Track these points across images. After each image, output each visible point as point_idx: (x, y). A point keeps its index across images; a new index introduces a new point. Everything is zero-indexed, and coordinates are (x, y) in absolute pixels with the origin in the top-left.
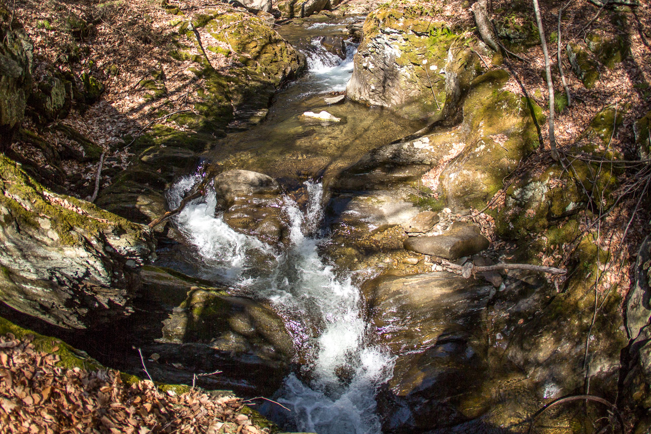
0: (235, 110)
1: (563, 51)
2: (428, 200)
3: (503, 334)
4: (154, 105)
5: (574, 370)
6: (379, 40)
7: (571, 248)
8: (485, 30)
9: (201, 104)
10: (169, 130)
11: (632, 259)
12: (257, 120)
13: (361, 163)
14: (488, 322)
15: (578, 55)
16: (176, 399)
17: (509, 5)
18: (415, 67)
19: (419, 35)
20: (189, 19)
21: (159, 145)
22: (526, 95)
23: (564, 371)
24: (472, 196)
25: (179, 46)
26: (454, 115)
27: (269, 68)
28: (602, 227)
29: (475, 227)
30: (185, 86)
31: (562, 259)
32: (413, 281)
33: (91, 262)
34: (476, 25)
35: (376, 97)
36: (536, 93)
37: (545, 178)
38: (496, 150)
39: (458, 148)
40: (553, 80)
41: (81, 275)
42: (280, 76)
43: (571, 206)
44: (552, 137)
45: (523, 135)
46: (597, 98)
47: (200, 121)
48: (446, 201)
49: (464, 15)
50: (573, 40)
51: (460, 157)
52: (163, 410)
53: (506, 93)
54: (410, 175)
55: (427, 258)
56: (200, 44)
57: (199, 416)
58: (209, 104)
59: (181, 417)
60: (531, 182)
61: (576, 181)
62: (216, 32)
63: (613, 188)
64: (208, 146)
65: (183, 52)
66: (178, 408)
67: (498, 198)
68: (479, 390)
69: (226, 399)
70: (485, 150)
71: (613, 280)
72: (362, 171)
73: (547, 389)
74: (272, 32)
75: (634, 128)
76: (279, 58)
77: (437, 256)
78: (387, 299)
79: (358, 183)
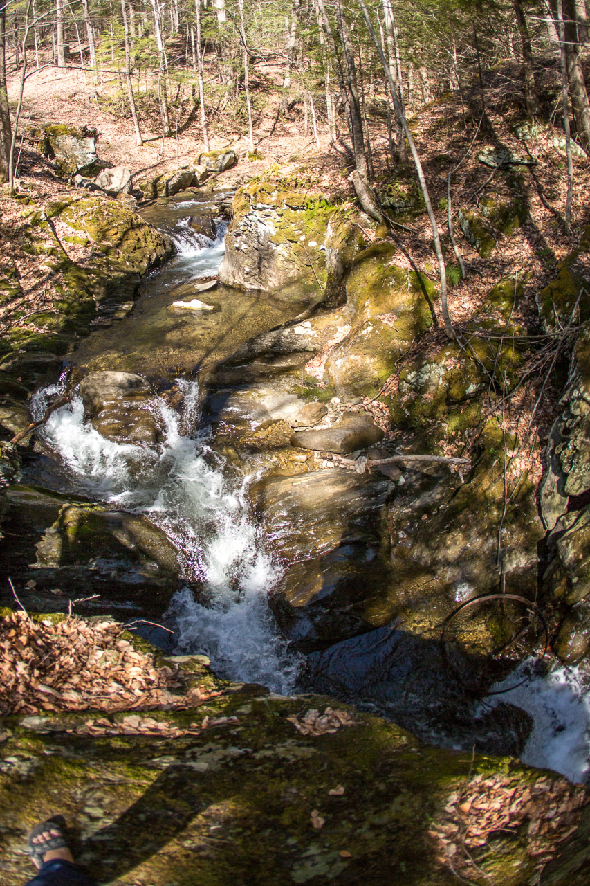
0: (98, 305)
1: (454, 219)
2: (314, 390)
3: (405, 531)
4: (10, 306)
5: (487, 567)
6: (250, 218)
7: (474, 434)
8: (366, 200)
9: (60, 301)
10: (27, 333)
11: (543, 443)
12: (122, 315)
13: (238, 354)
14: (388, 520)
15: (471, 223)
16: (53, 629)
17: (392, 171)
18: (292, 244)
19: (295, 209)
20: (42, 209)
21: (17, 351)
22: (415, 269)
24: (362, 383)
25: (32, 240)
26: (337, 295)
27: (132, 255)
28: (508, 409)
29: (367, 416)
30: (41, 283)
31: (465, 447)
32: (303, 480)
34: (356, 195)
35: (252, 280)
36: (427, 266)
37: (441, 358)
38: (385, 331)
39: (343, 331)
40: (444, 251)
42: (145, 264)
43: (472, 388)
44: (446, 313)
45: (414, 313)
46: (494, 268)
47: (60, 321)
48: (333, 391)
49: (344, 186)
50: (465, 206)
51: (345, 341)
52: (39, 642)
53: (393, 269)
54: (292, 364)
55: (316, 454)
56: (56, 234)
57: (78, 646)
58: (70, 301)
59: (59, 648)
60: (426, 364)
61: (476, 361)
62: (73, 221)
63: (517, 366)
64: (71, 348)
65: (36, 245)
66: (55, 638)
67: (392, 384)
68: (384, 595)
69: (105, 625)
70: (372, 332)
71: (523, 467)
72: (239, 364)
73: (459, 590)
74: (133, 216)
75: (536, 299)
76: (143, 244)
77: (328, 452)
78: (275, 502)
79: (236, 376)
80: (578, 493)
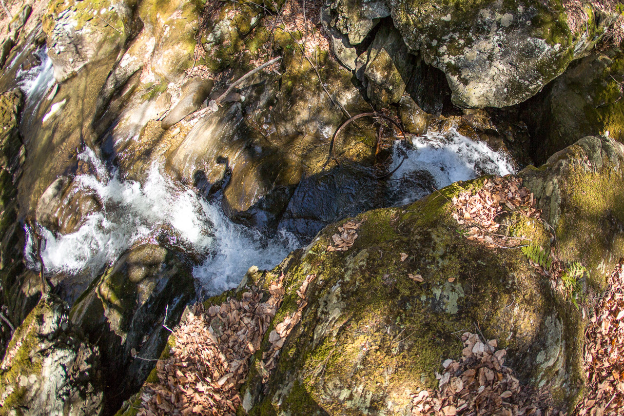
0: (8, 169)
2: (155, 90)
3: (266, 123)
5: (331, 109)
6: (58, 27)
7: (270, 45)
11: (319, 26)
12: (24, 158)
13: (99, 109)
14: (252, 124)
16: (178, 350)
18: (90, 22)
23: (326, 115)
24: (181, 63)
26: (135, 27)
28: (284, 19)
29: (196, 79)
31: (268, 55)
32: (188, 141)
33: (56, 358)
35: (77, 64)
37: (224, 16)
38: (179, 24)
39: (152, 43)
41: (64, 373)
42: (14, 118)
43: (253, 21)
45: (191, 2)
48: (167, 80)
51: (157, 47)
54: (132, 86)
55: (183, 122)
60: (215, 25)
61: (248, 4)
66: (186, 352)
67: (199, 51)
68: (285, 164)
70: (170, 29)
71: (314, 45)
72: (103, 113)
73: (324, 132)
77: (189, 115)
78: (184, 167)
79: (106, 122)
80: (360, 42)
